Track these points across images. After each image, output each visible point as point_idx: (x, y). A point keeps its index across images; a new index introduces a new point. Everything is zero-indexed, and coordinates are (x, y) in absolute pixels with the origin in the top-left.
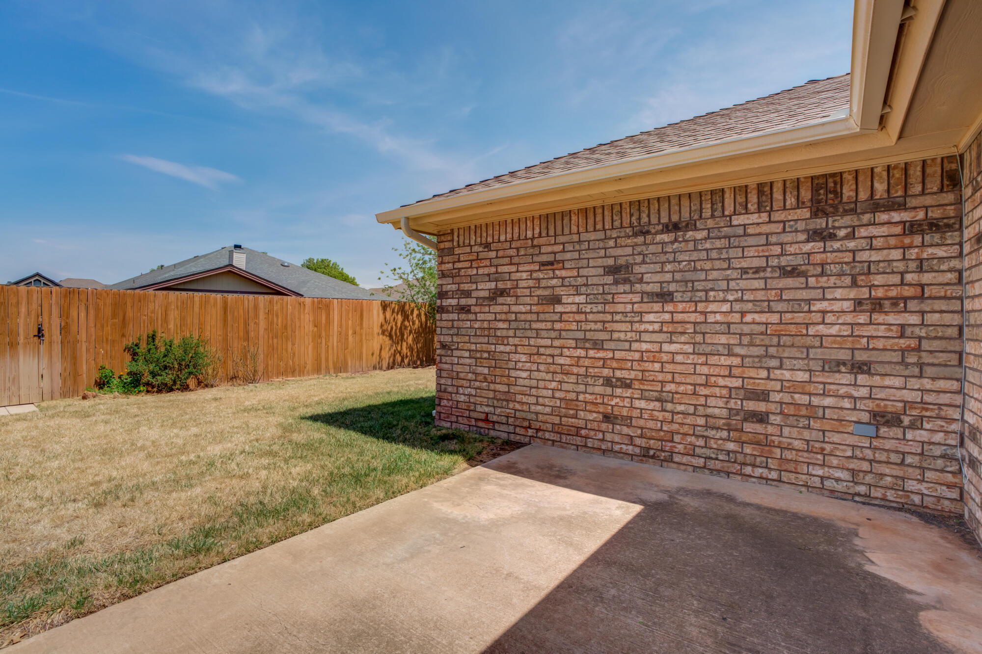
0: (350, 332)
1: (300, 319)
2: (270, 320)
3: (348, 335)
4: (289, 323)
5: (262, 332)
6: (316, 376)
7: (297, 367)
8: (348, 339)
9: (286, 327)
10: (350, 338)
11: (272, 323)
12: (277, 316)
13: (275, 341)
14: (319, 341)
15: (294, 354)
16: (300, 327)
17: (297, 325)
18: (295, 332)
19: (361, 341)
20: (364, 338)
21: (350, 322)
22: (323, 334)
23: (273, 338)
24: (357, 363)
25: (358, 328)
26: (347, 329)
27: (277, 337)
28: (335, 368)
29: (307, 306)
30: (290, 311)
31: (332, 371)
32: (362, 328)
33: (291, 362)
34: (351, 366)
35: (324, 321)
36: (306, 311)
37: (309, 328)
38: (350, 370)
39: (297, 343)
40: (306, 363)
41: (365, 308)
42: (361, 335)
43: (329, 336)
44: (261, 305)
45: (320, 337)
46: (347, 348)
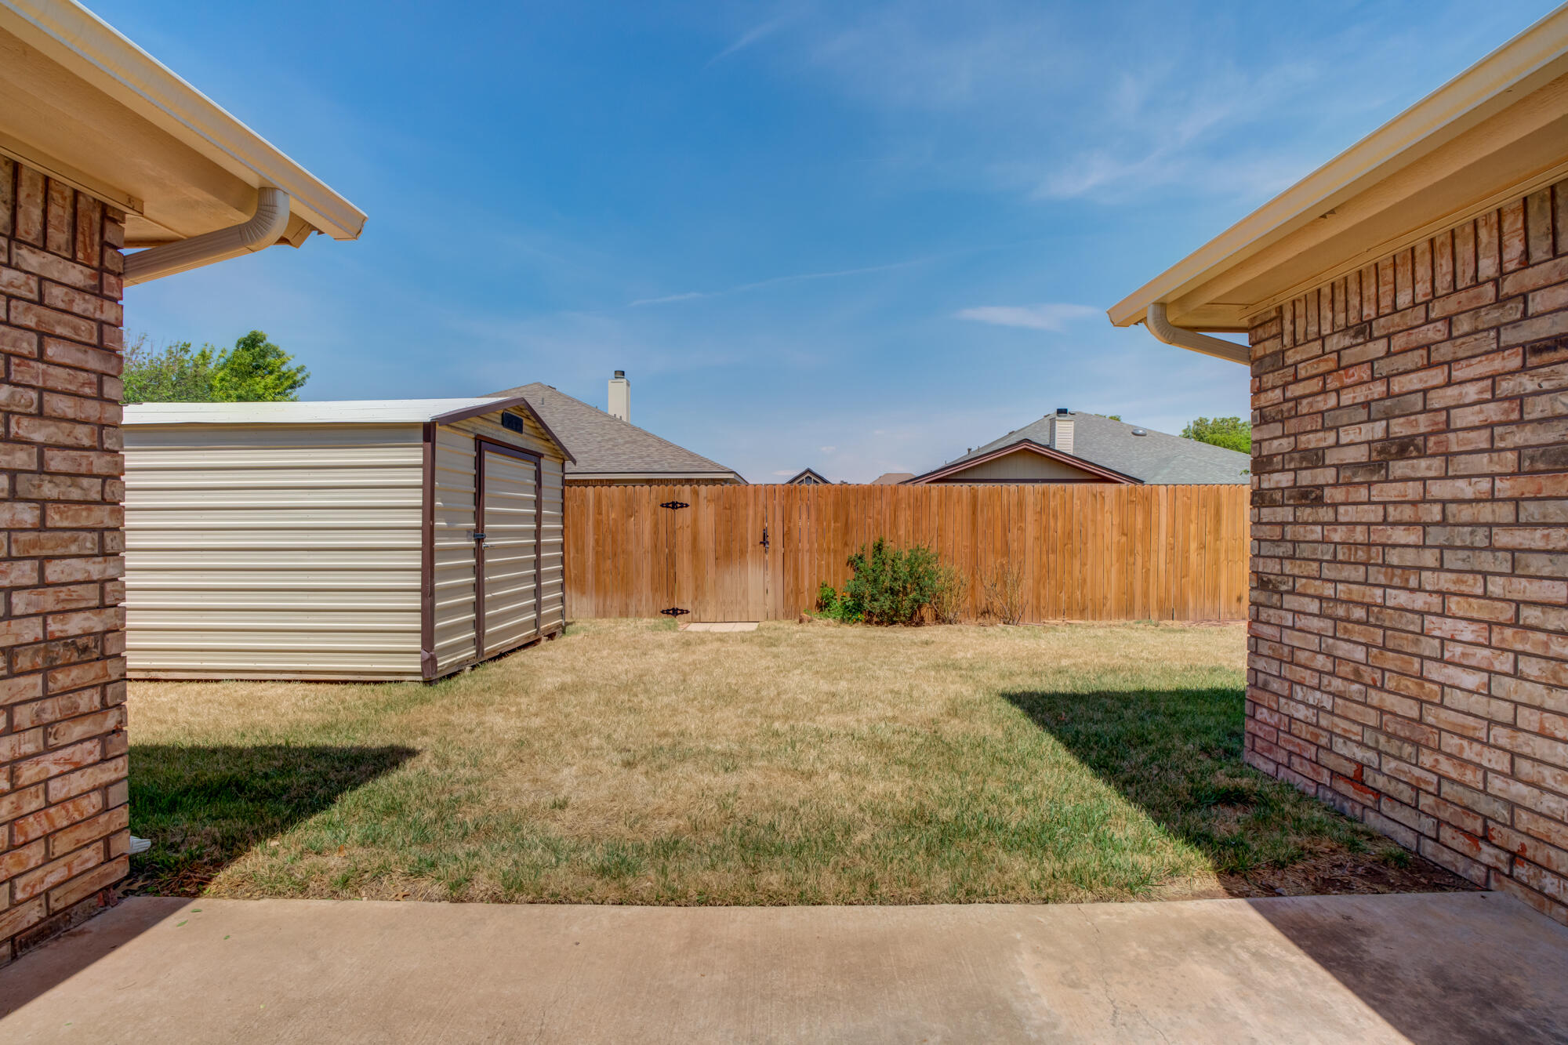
0: (1193, 546)
1: (1094, 521)
2: (1044, 523)
3: (1188, 551)
4: (1076, 527)
5: (1030, 542)
6: (1123, 621)
7: (1090, 605)
8: (1187, 558)
9: (1070, 535)
10: (1193, 557)
11: (1046, 529)
12: (1055, 517)
13: (1052, 557)
14: (1131, 560)
15: (1084, 581)
16: (1095, 535)
17: (1091, 531)
18: (1085, 544)
19: (1217, 562)
20: (1223, 556)
21: (1193, 527)
22: (1139, 547)
23: (1048, 552)
24: (1208, 604)
25: (1209, 538)
26: (1187, 540)
27: (1054, 551)
28: (1160, 610)
29: (1107, 501)
30: (1076, 508)
31: (1155, 615)
32: (1217, 538)
33: (1079, 593)
34: (1195, 610)
35: (1139, 525)
36: (1106, 508)
37: (1112, 536)
38: (1191, 614)
39: (1089, 563)
40: (1105, 598)
41: (1224, 500)
42: (1217, 551)
43: (1149, 552)
44: (1030, 499)
45: (1132, 552)
46: (1187, 575)
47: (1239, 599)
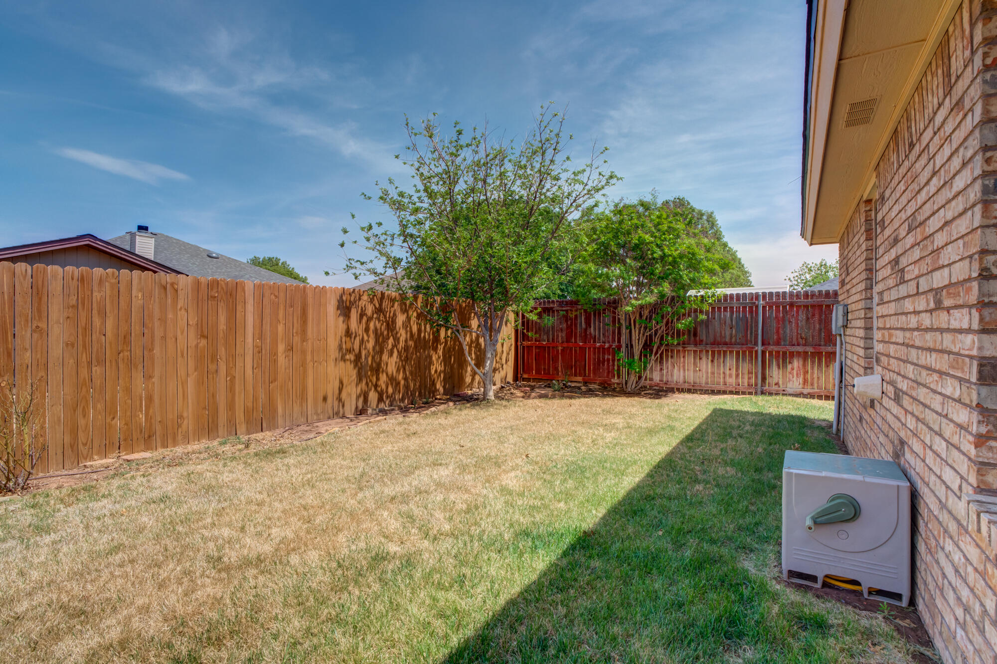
0: (281, 347)
1: (163, 321)
2: (83, 321)
3: (276, 354)
4: (136, 328)
5: (56, 350)
6: (204, 444)
7: (158, 428)
8: (276, 361)
9: (127, 339)
10: (282, 360)
11: (88, 329)
12: (103, 314)
13: (97, 370)
14: (212, 367)
15: (150, 399)
16: (164, 338)
17: (158, 333)
18: (151, 350)
19: (303, 364)
20: (309, 357)
21: (281, 328)
22: (222, 351)
23: (90, 363)
24: (297, 408)
25: (297, 339)
26: (275, 342)
27: (101, 362)
28: (248, 422)
29: (181, 294)
30: (137, 303)
31: (242, 428)
32: (304, 339)
33: (142, 417)
34: (284, 416)
35: (222, 326)
36: (181, 304)
37: (189, 339)
38: (280, 421)
39: (157, 373)
40: (180, 417)
41: (310, 301)
42: (304, 352)
43: (234, 357)
45: (214, 358)
46: (275, 380)
47: (325, 399)
